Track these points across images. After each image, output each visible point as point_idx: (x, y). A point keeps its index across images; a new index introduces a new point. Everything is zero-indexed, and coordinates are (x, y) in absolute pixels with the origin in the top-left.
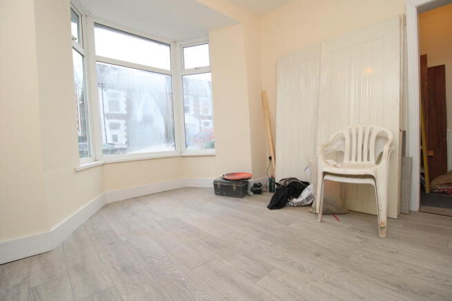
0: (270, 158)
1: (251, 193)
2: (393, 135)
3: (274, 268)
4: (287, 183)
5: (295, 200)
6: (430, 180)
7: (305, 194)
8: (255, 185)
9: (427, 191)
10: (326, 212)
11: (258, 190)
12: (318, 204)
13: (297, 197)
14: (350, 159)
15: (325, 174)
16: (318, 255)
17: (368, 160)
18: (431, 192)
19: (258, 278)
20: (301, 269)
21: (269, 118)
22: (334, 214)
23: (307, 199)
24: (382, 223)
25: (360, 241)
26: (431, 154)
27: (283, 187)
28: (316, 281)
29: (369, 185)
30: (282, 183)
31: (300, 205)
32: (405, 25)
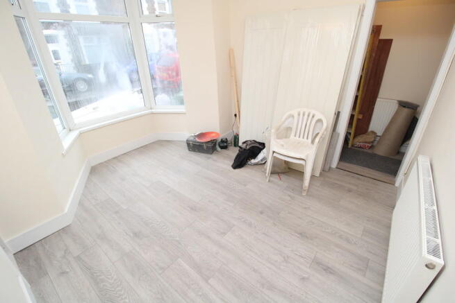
0: (236, 115)
1: (219, 149)
2: (328, 122)
3: (234, 225)
4: (248, 147)
5: (253, 161)
6: (354, 137)
7: (260, 156)
8: (222, 141)
9: (350, 146)
10: (273, 173)
11: (224, 145)
12: (269, 166)
13: (254, 158)
14: (295, 136)
15: (274, 152)
16: (262, 213)
17: (307, 138)
18: (352, 146)
19: (224, 234)
20: (250, 225)
21: (236, 78)
22: (278, 173)
23: (262, 160)
24: (305, 187)
25: (289, 198)
26: (361, 117)
27: (245, 149)
28: (257, 233)
29: (301, 164)
30: (244, 146)
31: (256, 164)
32: (362, 15)
